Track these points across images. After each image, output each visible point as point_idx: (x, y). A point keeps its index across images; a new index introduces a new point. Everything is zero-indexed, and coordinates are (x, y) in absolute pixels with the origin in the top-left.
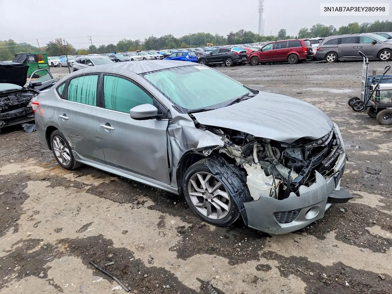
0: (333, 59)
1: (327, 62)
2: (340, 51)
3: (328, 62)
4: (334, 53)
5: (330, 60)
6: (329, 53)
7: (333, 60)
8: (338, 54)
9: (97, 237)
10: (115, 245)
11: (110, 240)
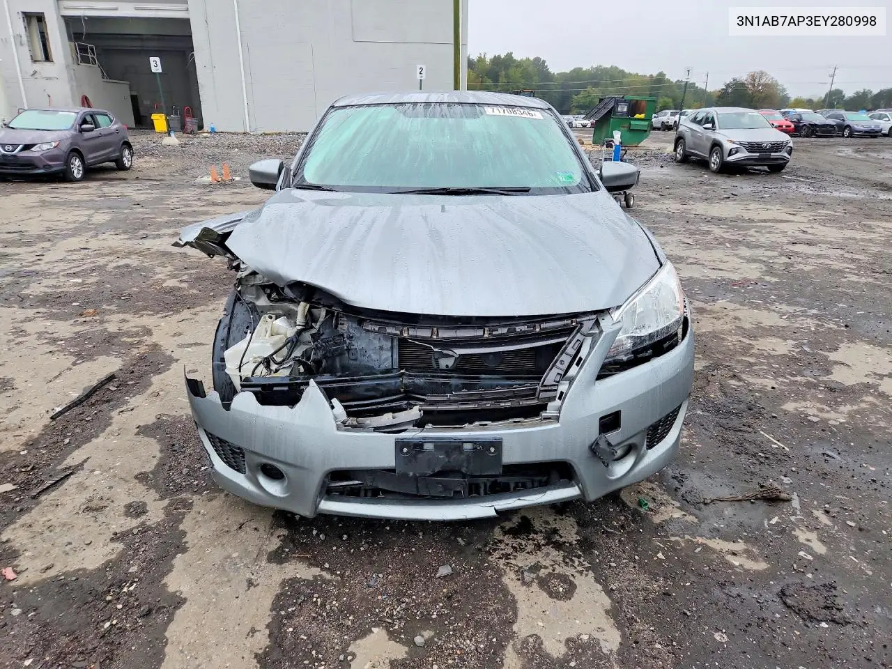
9: (171, 360)
10: (157, 377)
11: (168, 369)
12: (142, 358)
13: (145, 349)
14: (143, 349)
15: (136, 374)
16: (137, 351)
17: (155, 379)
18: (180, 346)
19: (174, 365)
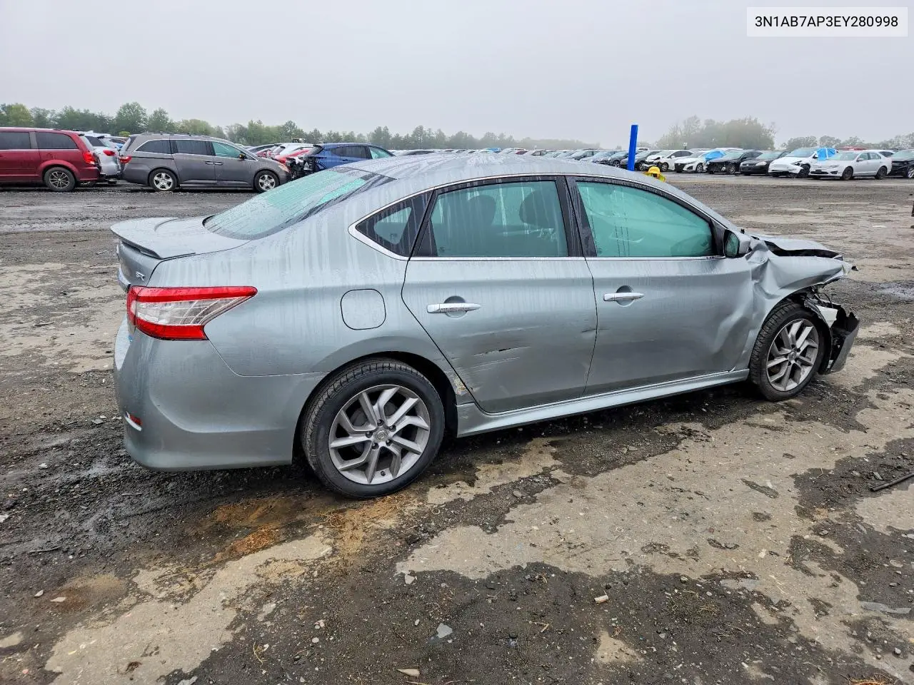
0: (169, 184)
1: (155, 190)
2: (180, 169)
3: (158, 190)
4: (170, 173)
5: (163, 187)
6: (158, 171)
7: (168, 188)
8: (177, 173)
9: (799, 480)
10: (828, 467)
11: (810, 470)
12: (831, 502)
13: (819, 513)
14: (822, 515)
15: (847, 482)
16: (830, 514)
17: (830, 466)
18: (774, 495)
19: (802, 472)
